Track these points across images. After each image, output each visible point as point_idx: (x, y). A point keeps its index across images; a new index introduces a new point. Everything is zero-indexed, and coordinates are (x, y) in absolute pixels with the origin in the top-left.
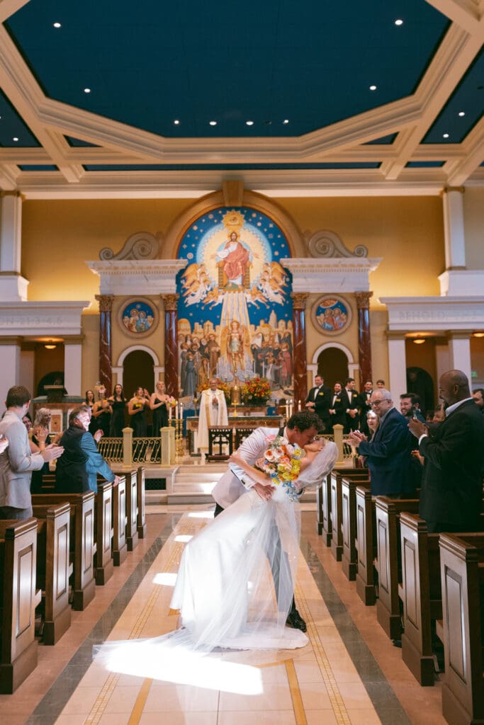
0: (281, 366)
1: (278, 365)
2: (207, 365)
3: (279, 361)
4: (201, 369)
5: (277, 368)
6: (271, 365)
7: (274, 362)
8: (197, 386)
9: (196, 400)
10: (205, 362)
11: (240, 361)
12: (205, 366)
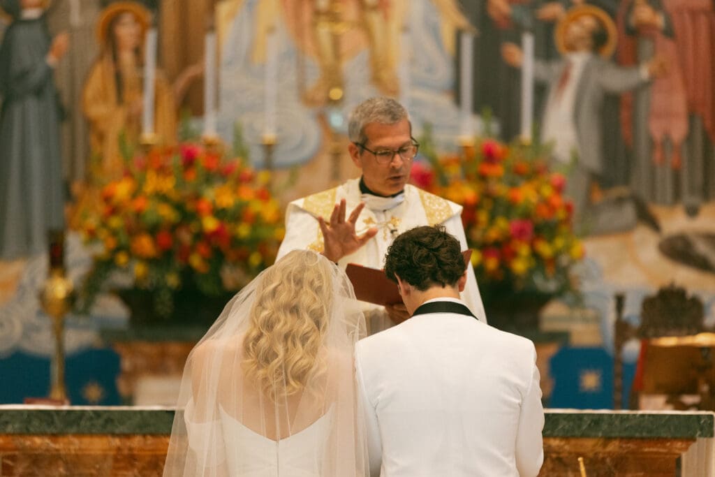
0: (644, 72)
1: (627, 58)
2: (138, 52)
3: (635, 34)
4: (98, 80)
5: (618, 80)
6: (579, 61)
7: (598, 40)
8: (68, 196)
9: (60, 289)
10: (127, 31)
11: (364, 26)
12: (127, 58)
